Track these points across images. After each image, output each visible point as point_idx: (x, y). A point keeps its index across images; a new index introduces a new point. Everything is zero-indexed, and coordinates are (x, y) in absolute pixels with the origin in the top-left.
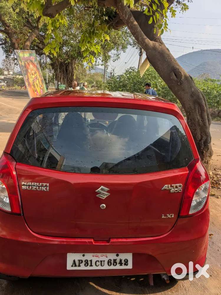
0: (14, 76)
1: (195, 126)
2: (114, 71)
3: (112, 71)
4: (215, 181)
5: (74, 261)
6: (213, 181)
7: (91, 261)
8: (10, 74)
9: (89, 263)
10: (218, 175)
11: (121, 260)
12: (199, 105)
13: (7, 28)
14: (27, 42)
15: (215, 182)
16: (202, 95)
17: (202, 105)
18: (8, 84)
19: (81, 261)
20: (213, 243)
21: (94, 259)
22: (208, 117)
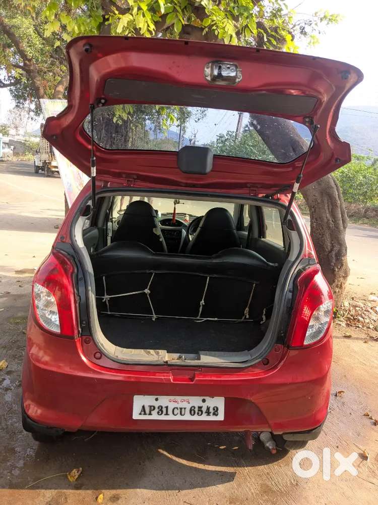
0: (27, 138)
1: (323, 229)
2: (195, 136)
3: (192, 138)
4: (352, 316)
5: (143, 407)
6: (349, 316)
7: (167, 407)
8: (19, 135)
9: (164, 410)
10: (357, 307)
11: (208, 408)
12: (330, 197)
13: (27, 62)
14: (58, 86)
15: (352, 318)
16: (334, 182)
17: (334, 197)
18: (16, 151)
19: (152, 408)
20: (343, 403)
21: (171, 406)
22: (342, 216)
